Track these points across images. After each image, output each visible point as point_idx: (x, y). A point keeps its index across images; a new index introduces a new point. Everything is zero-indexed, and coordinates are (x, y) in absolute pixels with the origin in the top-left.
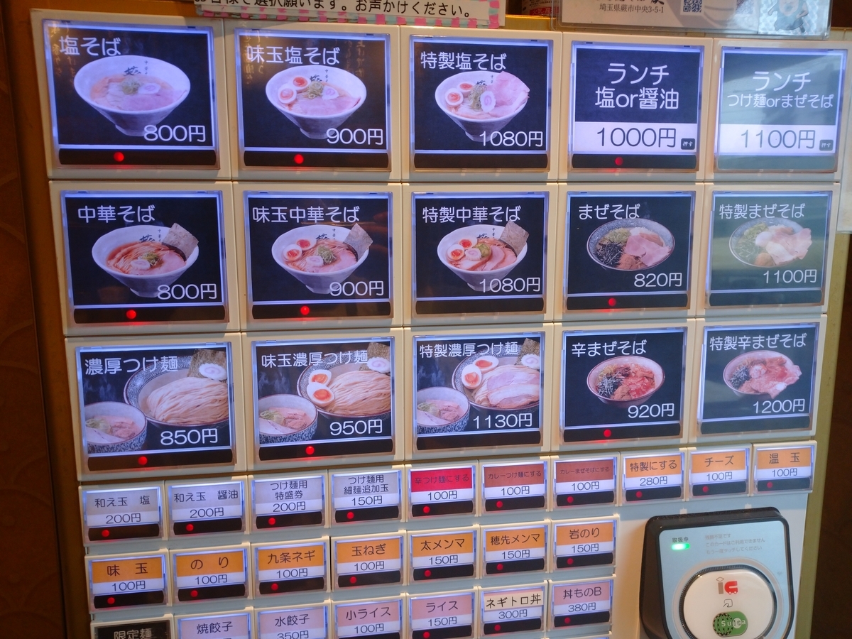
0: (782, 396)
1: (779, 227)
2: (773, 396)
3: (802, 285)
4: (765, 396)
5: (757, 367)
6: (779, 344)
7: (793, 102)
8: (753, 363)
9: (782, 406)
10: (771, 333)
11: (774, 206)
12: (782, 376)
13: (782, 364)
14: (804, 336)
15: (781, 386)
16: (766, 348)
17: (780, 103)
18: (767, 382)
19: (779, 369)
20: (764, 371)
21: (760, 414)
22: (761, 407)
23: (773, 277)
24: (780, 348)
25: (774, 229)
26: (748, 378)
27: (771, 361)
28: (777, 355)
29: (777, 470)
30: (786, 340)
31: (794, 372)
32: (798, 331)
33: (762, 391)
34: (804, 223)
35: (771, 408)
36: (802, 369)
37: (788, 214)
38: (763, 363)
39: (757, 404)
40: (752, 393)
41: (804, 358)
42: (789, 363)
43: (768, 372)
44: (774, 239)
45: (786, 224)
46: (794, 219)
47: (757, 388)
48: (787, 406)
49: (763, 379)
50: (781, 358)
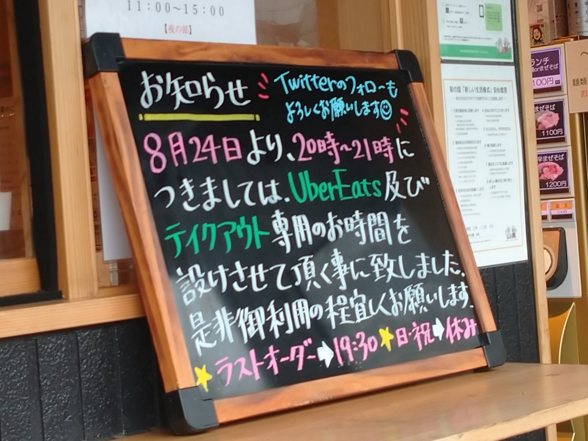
0: (557, 180)
1: (546, 114)
2: (553, 180)
3: (557, 135)
4: (550, 180)
5: (546, 169)
6: (554, 159)
7: (544, 69)
8: (544, 167)
9: (557, 184)
10: (550, 155)
11: (543, 106)
12: (556, 172)
13: (555, 167)
14: (563, 155)
15: (556, 176)
16: (548, 161)
17: (539, 69)
18: (550, 174)
19: (554, 169)
20: (548, 170)
21: (549, 187)
22: (549, 185)
23: (546, 134)
24: (554, 161)
25: (544, 115)
26: (543, 173)
27: (551, 166)
28: (553, 163)
29: (559, 211)
30: (556, 158)
31: (561, 170)
32: (561, 154)
33: (549, 178)
34: (555, 111)
35: (553, 185)
36: (563, 168)
37: (549, 109)
38: (548, 167)
39: (547, 183)
40: (545, 179)
41: (563, 164)
42: (558, 166)
43: (550, 170)
44: (545, 119)
45: (548, 112)
46: (552, 111)
47: (547, 177)
48: (559, 184)
49: (549, 173)
50: (554, 165)
